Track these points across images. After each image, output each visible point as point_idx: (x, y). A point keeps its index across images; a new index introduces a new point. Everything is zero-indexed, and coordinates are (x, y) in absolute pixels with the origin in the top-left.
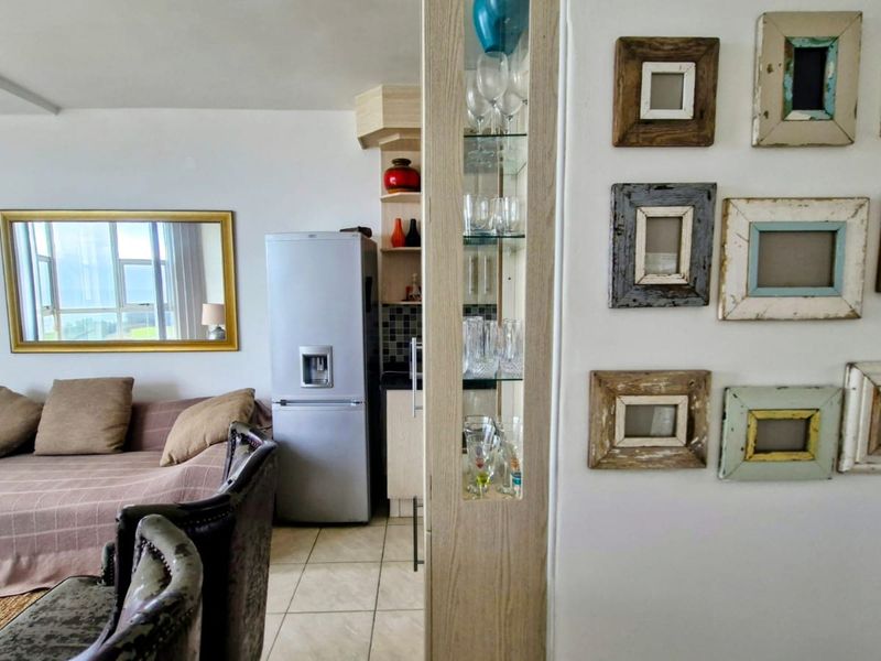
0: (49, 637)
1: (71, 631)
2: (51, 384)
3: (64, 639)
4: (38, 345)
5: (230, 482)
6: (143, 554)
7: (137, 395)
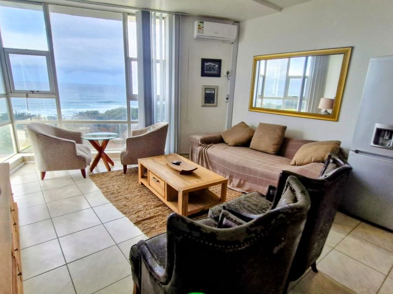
0: (248, 206)
1: (255, 208)
2: (258, 124)
3: (252, 209)
4: (255, 108)
5: (326, 176)
6: (288, 189)
7: (287, 134)
